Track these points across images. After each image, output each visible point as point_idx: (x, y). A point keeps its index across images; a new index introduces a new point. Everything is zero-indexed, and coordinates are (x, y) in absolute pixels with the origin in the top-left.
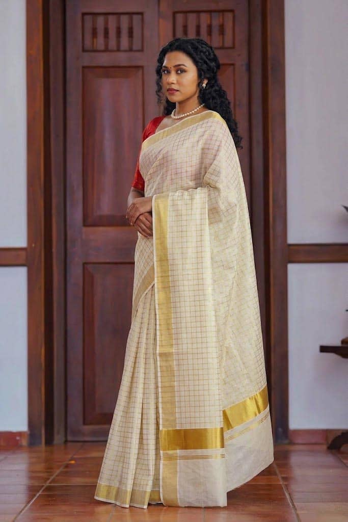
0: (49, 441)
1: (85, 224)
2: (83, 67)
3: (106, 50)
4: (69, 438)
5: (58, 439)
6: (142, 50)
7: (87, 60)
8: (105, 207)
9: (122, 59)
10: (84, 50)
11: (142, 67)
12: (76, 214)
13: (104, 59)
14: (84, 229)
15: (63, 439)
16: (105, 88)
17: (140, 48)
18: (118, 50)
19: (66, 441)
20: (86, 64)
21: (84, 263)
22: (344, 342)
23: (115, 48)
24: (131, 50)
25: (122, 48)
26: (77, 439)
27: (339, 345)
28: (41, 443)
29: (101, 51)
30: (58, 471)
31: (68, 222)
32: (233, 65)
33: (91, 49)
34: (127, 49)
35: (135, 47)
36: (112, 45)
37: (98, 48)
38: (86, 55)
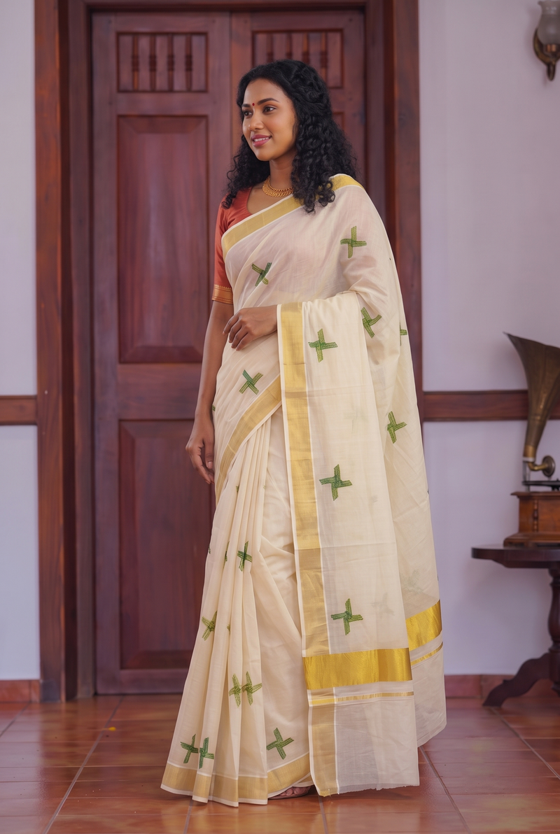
0: (71, 696)
1: (122, 359)
2: (120, 116)
3: (153, 90)
4: (101, 690)
5: (83, 692)
6: (205, 91)
7: (124, 104)
8: (152, 332)
9: (177, 103)
10: (119, 91)
11: (205, 117)
12: (108, 345)
13: (148, 104)
14: (119, 367)
15: (92, 692)
16: (151, 149)
17: (202, 87)
18: (171, 90)
19: (96, 694)
20: (122, 112)
21: (120, 421)
22: (508, 542)
23: (165, 87)
24: (189, 90)
25: (177, 87)
26: (112, 691)
27: (501, 547)
28: (60, 698)
29: (144, 92)
30: (95, 744)
31: (97, 356)
32: (341, 114)
33: (130, 88)
34: (184, 88)
35: (195, 87)
36: (161, 82)
37: (141, 88)
38: (122, 97)
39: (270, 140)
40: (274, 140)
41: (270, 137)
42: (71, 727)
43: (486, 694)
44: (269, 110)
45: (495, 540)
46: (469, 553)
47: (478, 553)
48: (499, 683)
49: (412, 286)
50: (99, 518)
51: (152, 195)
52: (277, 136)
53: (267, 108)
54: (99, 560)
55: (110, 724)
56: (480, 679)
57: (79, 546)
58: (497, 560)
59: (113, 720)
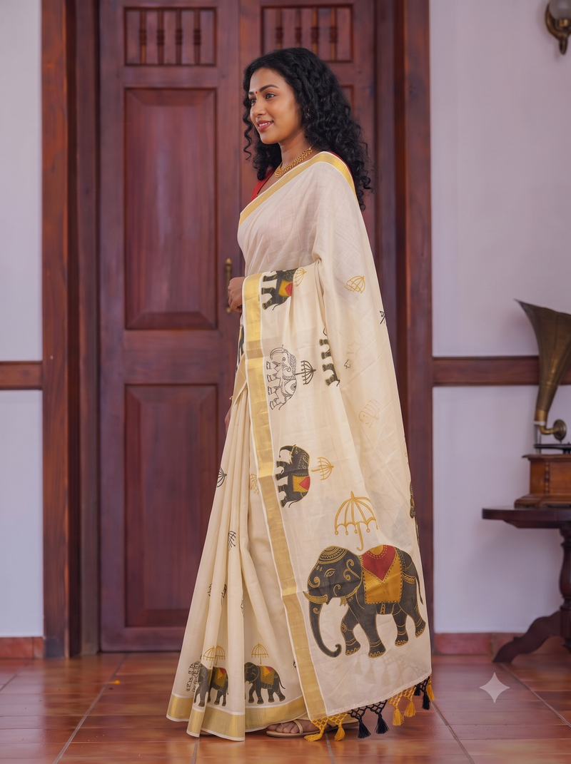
0: (75, 652)
1: (128, 327)
2: (127, 89)
3: (161, 64)
4: (105, 647)
5: (88, 649)
6: (213, 65)
7: (131, 77)
9: (184, 77)
10: (127, 64)
11: (214, 89)
12: (114, 311)
13: (156, 77)
14: (126, 333)
15: (95, 650)
16: (158, 121)
17: (211, 61)
18: (179, 64)
19: (100, 651)
20: (129, 85)
21: (127, 385)
22: (518, 503)
23: (174, 61)
24: (198, 63)
25: (184, 61)
26: (116, 648)
27: (512, 508)
28: (64, 655)
29: (152, 65)
30: (99, 696)
31: (103, 322)
32: (351, 87)
33: (137, 61)
34: (192, 62)
35: (203, 60)
36: (169, 55)
37: (149, 61)
38: (130, 70)
39: (273, 124)
40: (275, 124)
41: (272, 122)
42: (74, 681)
43: (496, 650)
44: (270, 97)
45: (506, 502)
46: (480, 514)
47: (489, 514)
48: (510, 640)
49: (422, 255)
50: (104, 481)
51: (160, 166)
52: (278, 121)
53: (268, 95)
54: (104, 519)
55: (114, 677)
56: (489, 637)
57: (83, 506)
58: (507, 521)
59: (118, 674)
